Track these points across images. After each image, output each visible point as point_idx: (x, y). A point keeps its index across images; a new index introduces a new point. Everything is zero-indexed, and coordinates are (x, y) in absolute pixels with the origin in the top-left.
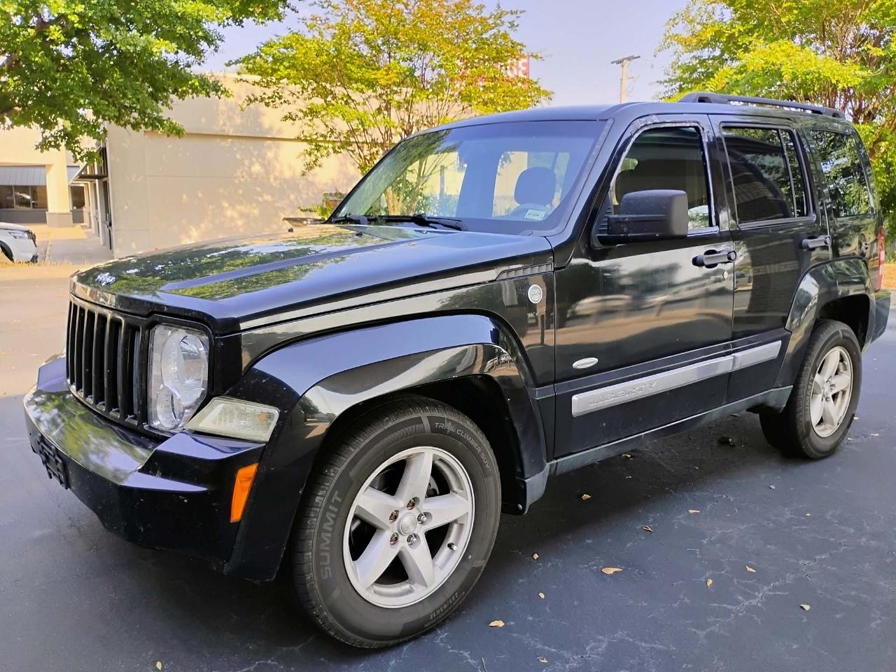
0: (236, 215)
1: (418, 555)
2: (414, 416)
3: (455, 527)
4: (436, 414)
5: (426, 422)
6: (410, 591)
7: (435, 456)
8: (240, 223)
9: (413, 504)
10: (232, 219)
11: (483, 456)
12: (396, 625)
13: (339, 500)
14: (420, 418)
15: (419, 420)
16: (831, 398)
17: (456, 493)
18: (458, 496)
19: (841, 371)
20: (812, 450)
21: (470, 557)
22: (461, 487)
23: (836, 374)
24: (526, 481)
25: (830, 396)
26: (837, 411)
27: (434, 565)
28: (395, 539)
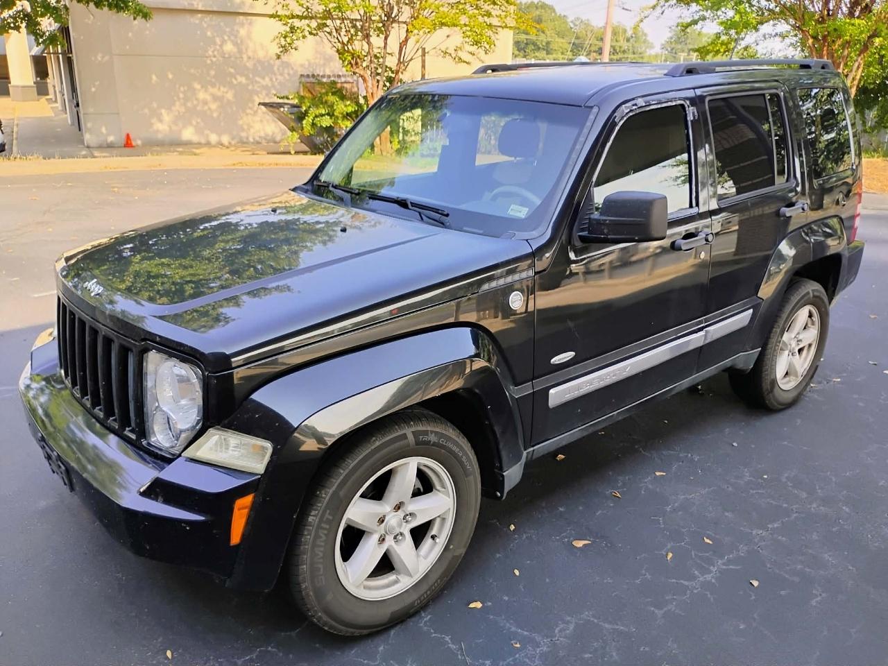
0: (209, 98)
1: (404, 551)
2: (400, 433)
3: (438, 521)
4: (421, 428)
5: (411, 437)
6: (396, 582)
7: (419, 464)
8: (214, 106)
9: (398, 507)
10: (205, 103)
11: (464, 459)
12: (384, 614)
13: (331, 518)
14: (405, 434)
15: (404, 437)
16: (797, 352)
17: (439, 491)
18: (440, 494)
19: (809, 325)
20: (775, 404)
21: (451, 547)
22: (443, 486)
23: (805, 328)
24: (504, 474)
25: (797, 351)
26: (802, 364)
27: (418, 556)
28: (382, 540)
